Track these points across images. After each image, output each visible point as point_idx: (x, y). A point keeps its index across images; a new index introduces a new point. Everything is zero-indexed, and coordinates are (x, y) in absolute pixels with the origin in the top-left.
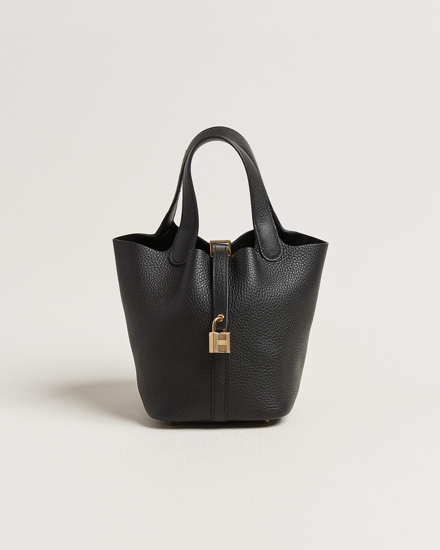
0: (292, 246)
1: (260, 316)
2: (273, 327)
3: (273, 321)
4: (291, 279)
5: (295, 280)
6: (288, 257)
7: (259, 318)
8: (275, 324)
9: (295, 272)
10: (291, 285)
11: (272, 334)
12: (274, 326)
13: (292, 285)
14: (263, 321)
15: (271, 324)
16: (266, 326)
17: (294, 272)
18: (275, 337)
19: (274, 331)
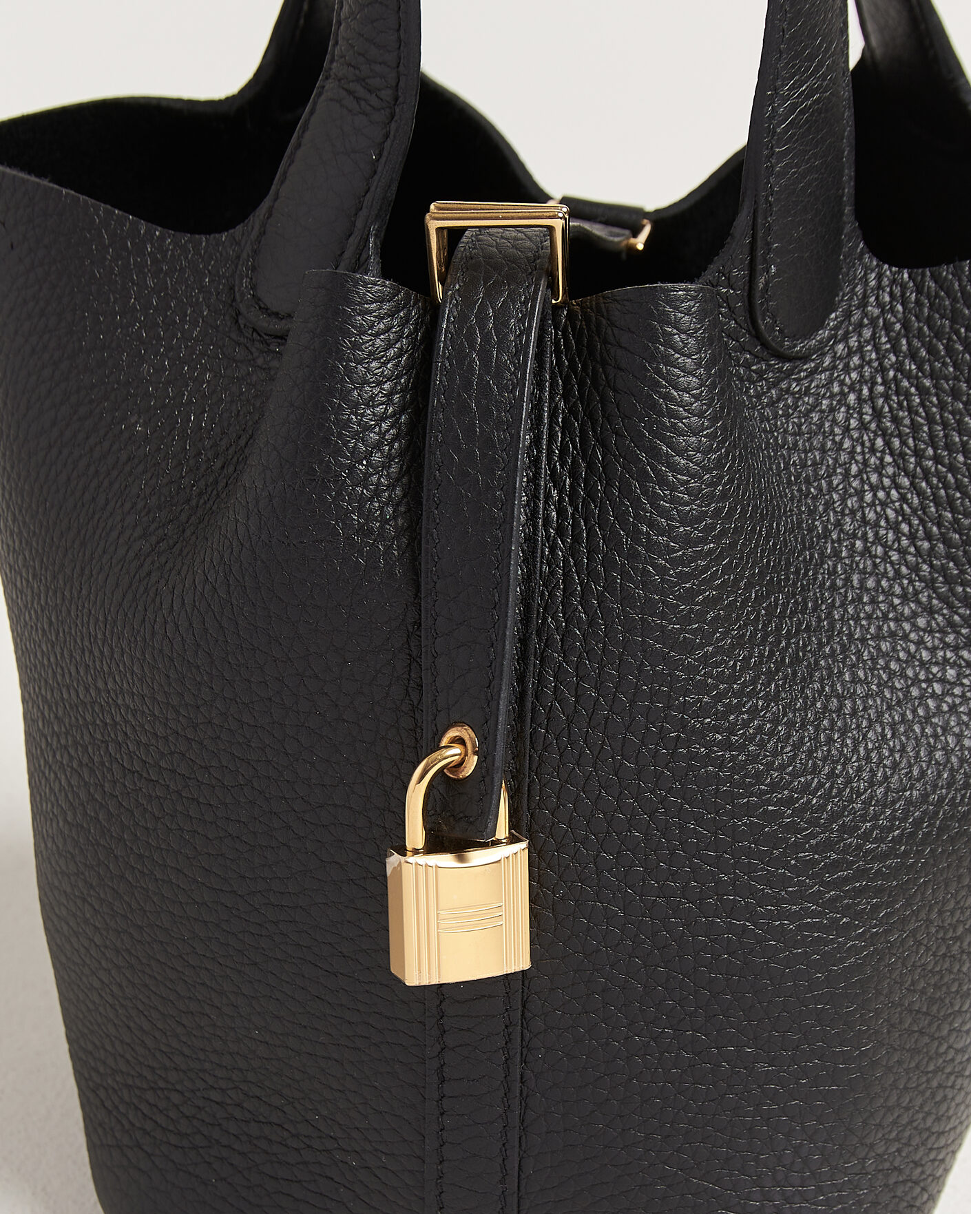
0: (901, 266)
1: (742, 748)
2: (822, 808)
3: (815, 770)
4: (874, 489)
5: (903, 498)
6: (867, 333)
7: (733, 758)
8: (832, 787)
9: (904, 443)
10: (877, 534)
11: (814, 849)
12: (828, 797)
13: (882, 532)
14: (759, 778)
15: (806, 788)
16: (780, 802)
17: (896, 443)
18: (834, 866)
19: (827, 828)
